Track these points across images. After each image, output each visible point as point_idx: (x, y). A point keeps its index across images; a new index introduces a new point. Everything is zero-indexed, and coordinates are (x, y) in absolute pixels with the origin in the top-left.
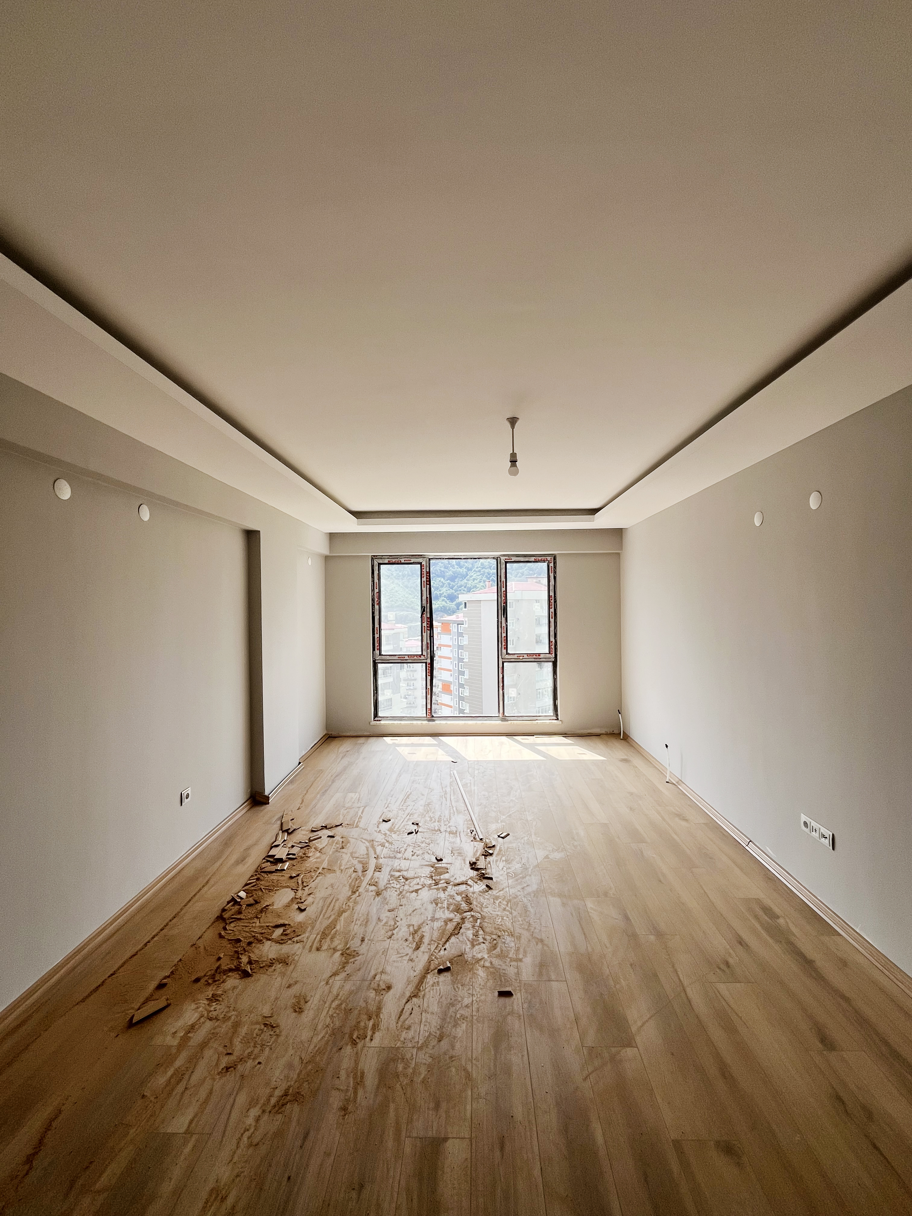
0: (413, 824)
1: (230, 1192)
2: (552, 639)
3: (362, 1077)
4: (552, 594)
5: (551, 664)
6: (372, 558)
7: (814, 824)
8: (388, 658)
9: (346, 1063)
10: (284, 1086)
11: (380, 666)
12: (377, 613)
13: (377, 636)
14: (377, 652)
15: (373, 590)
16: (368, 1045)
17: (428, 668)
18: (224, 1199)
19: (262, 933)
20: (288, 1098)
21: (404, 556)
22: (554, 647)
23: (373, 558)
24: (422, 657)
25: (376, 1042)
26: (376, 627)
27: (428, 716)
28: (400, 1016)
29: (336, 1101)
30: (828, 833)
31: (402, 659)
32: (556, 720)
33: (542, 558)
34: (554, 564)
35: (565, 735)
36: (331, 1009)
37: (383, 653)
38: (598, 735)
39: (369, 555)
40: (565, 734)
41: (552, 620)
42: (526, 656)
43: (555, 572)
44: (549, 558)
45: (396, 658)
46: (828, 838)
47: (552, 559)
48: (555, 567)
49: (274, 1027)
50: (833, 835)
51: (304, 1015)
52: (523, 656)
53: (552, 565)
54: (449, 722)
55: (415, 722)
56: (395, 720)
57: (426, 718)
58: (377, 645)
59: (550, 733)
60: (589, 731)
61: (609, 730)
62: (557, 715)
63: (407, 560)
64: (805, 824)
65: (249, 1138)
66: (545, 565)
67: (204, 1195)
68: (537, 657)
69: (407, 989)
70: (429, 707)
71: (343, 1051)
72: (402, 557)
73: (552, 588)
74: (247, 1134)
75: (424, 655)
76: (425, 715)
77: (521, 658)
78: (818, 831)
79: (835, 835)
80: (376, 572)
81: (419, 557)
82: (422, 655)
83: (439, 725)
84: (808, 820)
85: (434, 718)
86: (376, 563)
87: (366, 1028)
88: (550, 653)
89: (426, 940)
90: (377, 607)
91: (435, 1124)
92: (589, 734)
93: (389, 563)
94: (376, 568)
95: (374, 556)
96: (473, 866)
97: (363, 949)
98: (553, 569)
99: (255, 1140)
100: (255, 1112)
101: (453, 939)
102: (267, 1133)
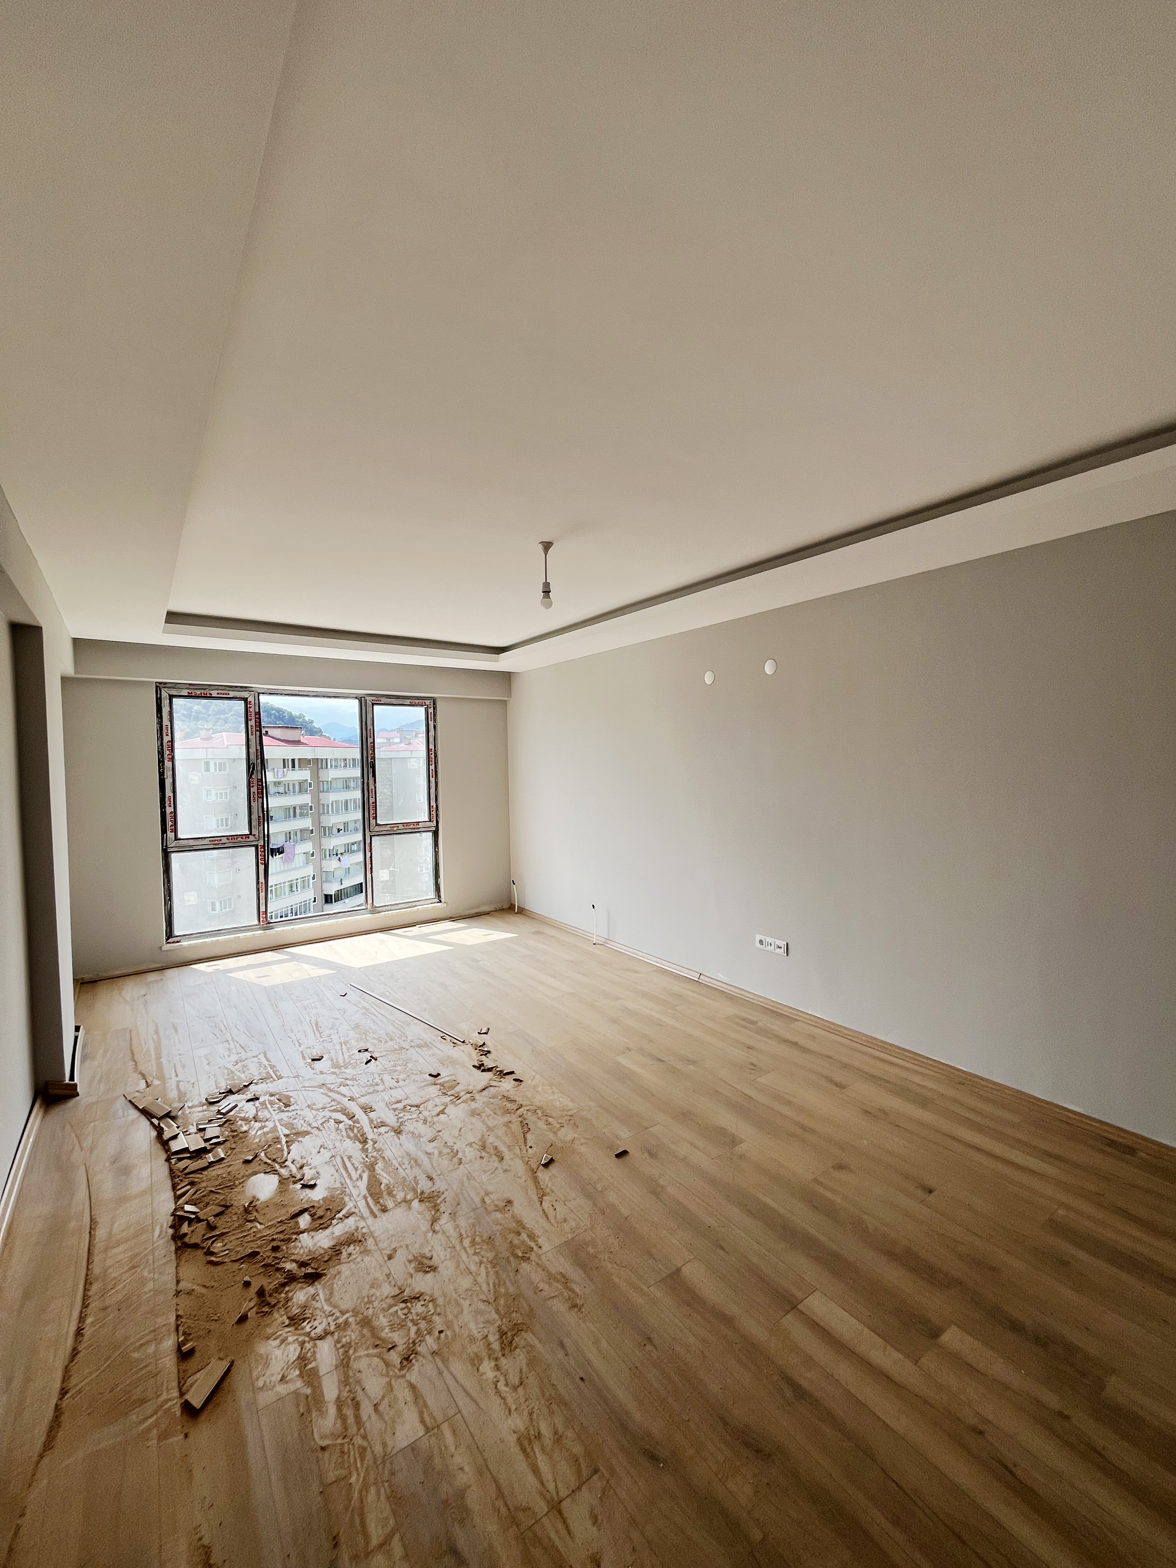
0: (359, 1051)
1: (539, 1429)
2: (433, 803)
3: (563, 1276)
4: (432, 747)
5: (430, 834)
6: (157, 687)
7: (769, 940)
8: (192, 843)
9: (537, 1277)
10: (493, 1329)
11: (175, 858)
12: (168, 774)
13: (169, 810)
14: (171, 835)
15: (160, 738)
16: (540, 1252)
17: (260, 853)
18: (539, 1436)
19: (281, 1232)
20: (509, 1334)
21: (217, 687)
22: (434, 812)
23: (159, 687)
24: (252, 838)
25: (546, 1247)
26: (167, 796)
27: (262, 923)
28: (547, 1216)
29: (559, 1306)
30: (782, 943)
31: (216, 842)
32: (438, 902)
33: (420, 701)
34: (434, 709)
35: (453, 919)
36: (468, 1249)
37: (180, 836)
38: (487, 913)
39: (153, 682)
40: (451, 918)
41: (433, 780)
42: (401, 827)
43: (435, 720)
44: (428, 702)
45: (206, 841)
46: (783, 948)
47: (432, 704)
48: (435, 715)
49: (419, 1297)
50: (787, 944)
51: (441, 1268)
52: (398, 827)
53: (431, 710)
54: (296, 927)
55: (241, 935)
56: (207, 937)
57: (258, 927)
58: (170, 823)
59: (433, 919)
60: (477, 910)
61: (499, 906)
62: (439, 897)
63: (224, 693)
64: (761, 942)
65: (507, 1385)
66: (422, 709)
67: (517, 1450)
68: (415, 827)
69: (529, 1194)
70: (263, 909)
71: (521, 1271)
72: (212, 688)
73: (431, 739)
74: (501, 1386)
75: (254, 835)
76: (256, 922)
77: (395, 829)
78: (773, 945)
79: (789, 944)
80: (165, 710)
81: (242, 689)
82: (251, 834)
83: (282, 932)
84: (763, 938)
85: (271, 925)
86: (165, 694)
87: (523, 1242)
88: (430, 821)
89: (502, 1148)
90: (168, 764)
91: (660, 1266)
92: (477, 913)
93: (189, 696)
94: (165, 703)
95: (160, 683)
96: (480, 1067)
97: (440, 1185)
98: (432, 716)
99: (516, 1381)
100: (487, 1367)
101: (528, 1136)
102: (521, 1370)
